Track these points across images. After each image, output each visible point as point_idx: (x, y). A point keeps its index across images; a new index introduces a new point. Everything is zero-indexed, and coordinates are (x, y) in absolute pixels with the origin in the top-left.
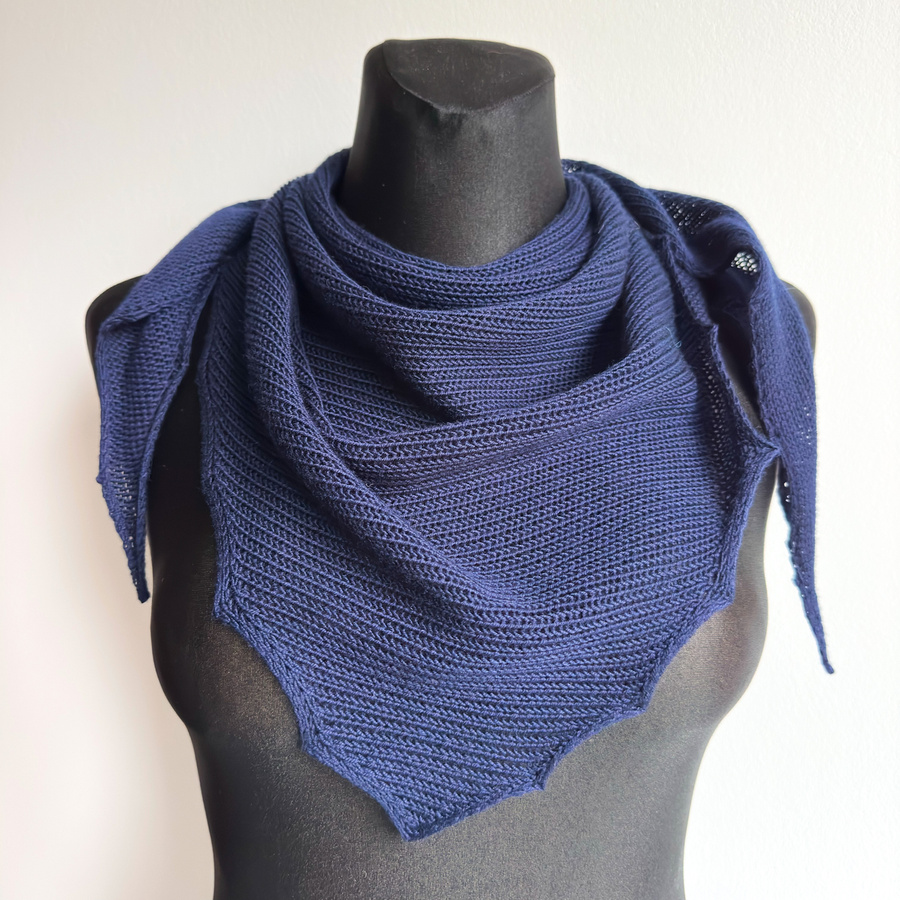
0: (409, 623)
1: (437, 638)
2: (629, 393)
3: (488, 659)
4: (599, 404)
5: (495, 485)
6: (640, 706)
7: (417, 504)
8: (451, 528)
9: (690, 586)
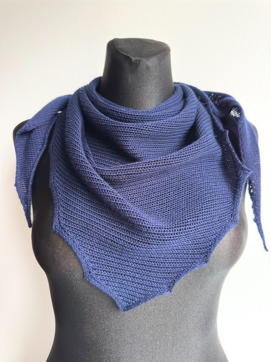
0: (123, 232)
1: (133, 237)
2: (199, 152)
3: (152, 245)
4: (189, 155)
5: (153, 185)
6: (206, 262)
7: (125, 191)
8: (138, 199)
9: (223, 219)
